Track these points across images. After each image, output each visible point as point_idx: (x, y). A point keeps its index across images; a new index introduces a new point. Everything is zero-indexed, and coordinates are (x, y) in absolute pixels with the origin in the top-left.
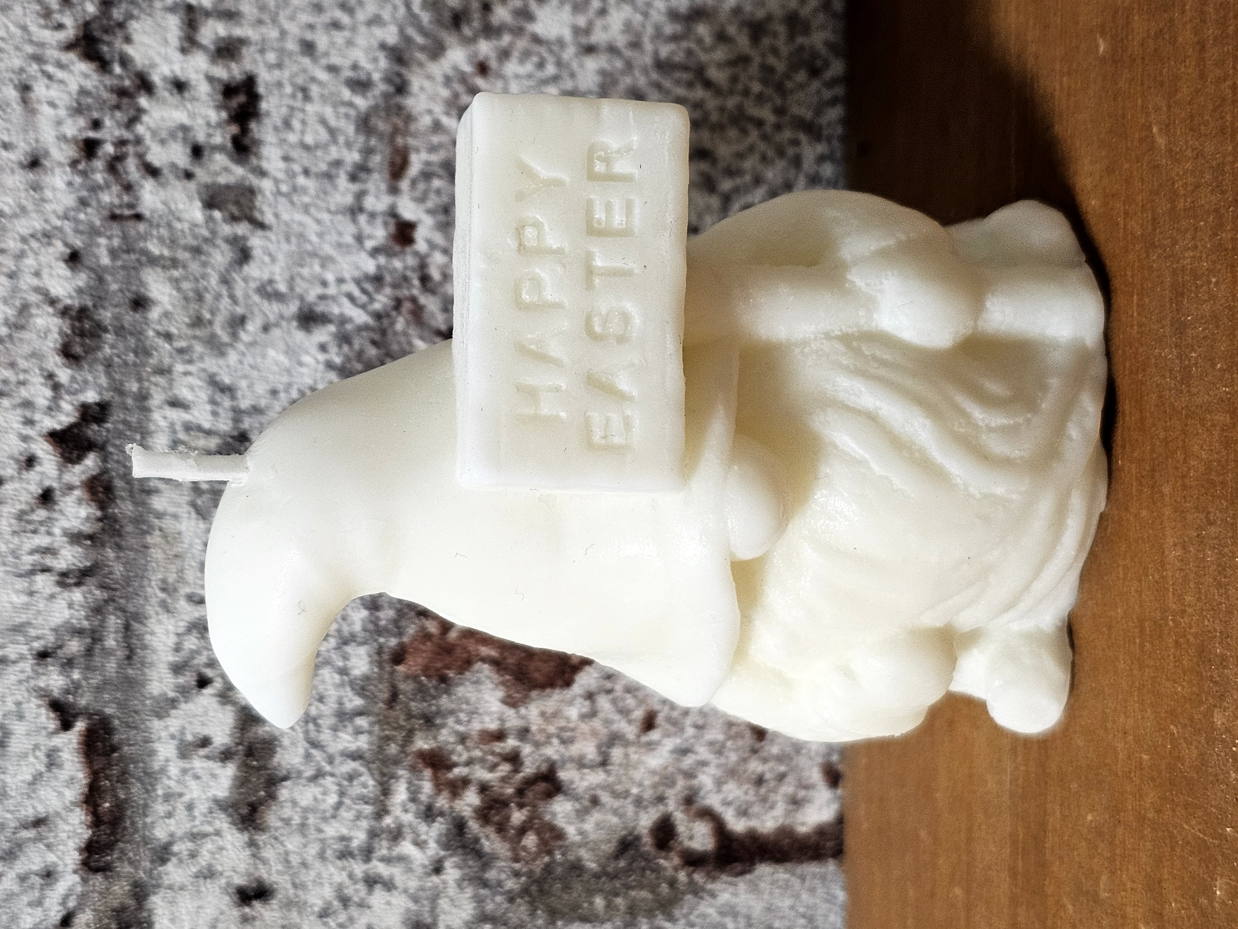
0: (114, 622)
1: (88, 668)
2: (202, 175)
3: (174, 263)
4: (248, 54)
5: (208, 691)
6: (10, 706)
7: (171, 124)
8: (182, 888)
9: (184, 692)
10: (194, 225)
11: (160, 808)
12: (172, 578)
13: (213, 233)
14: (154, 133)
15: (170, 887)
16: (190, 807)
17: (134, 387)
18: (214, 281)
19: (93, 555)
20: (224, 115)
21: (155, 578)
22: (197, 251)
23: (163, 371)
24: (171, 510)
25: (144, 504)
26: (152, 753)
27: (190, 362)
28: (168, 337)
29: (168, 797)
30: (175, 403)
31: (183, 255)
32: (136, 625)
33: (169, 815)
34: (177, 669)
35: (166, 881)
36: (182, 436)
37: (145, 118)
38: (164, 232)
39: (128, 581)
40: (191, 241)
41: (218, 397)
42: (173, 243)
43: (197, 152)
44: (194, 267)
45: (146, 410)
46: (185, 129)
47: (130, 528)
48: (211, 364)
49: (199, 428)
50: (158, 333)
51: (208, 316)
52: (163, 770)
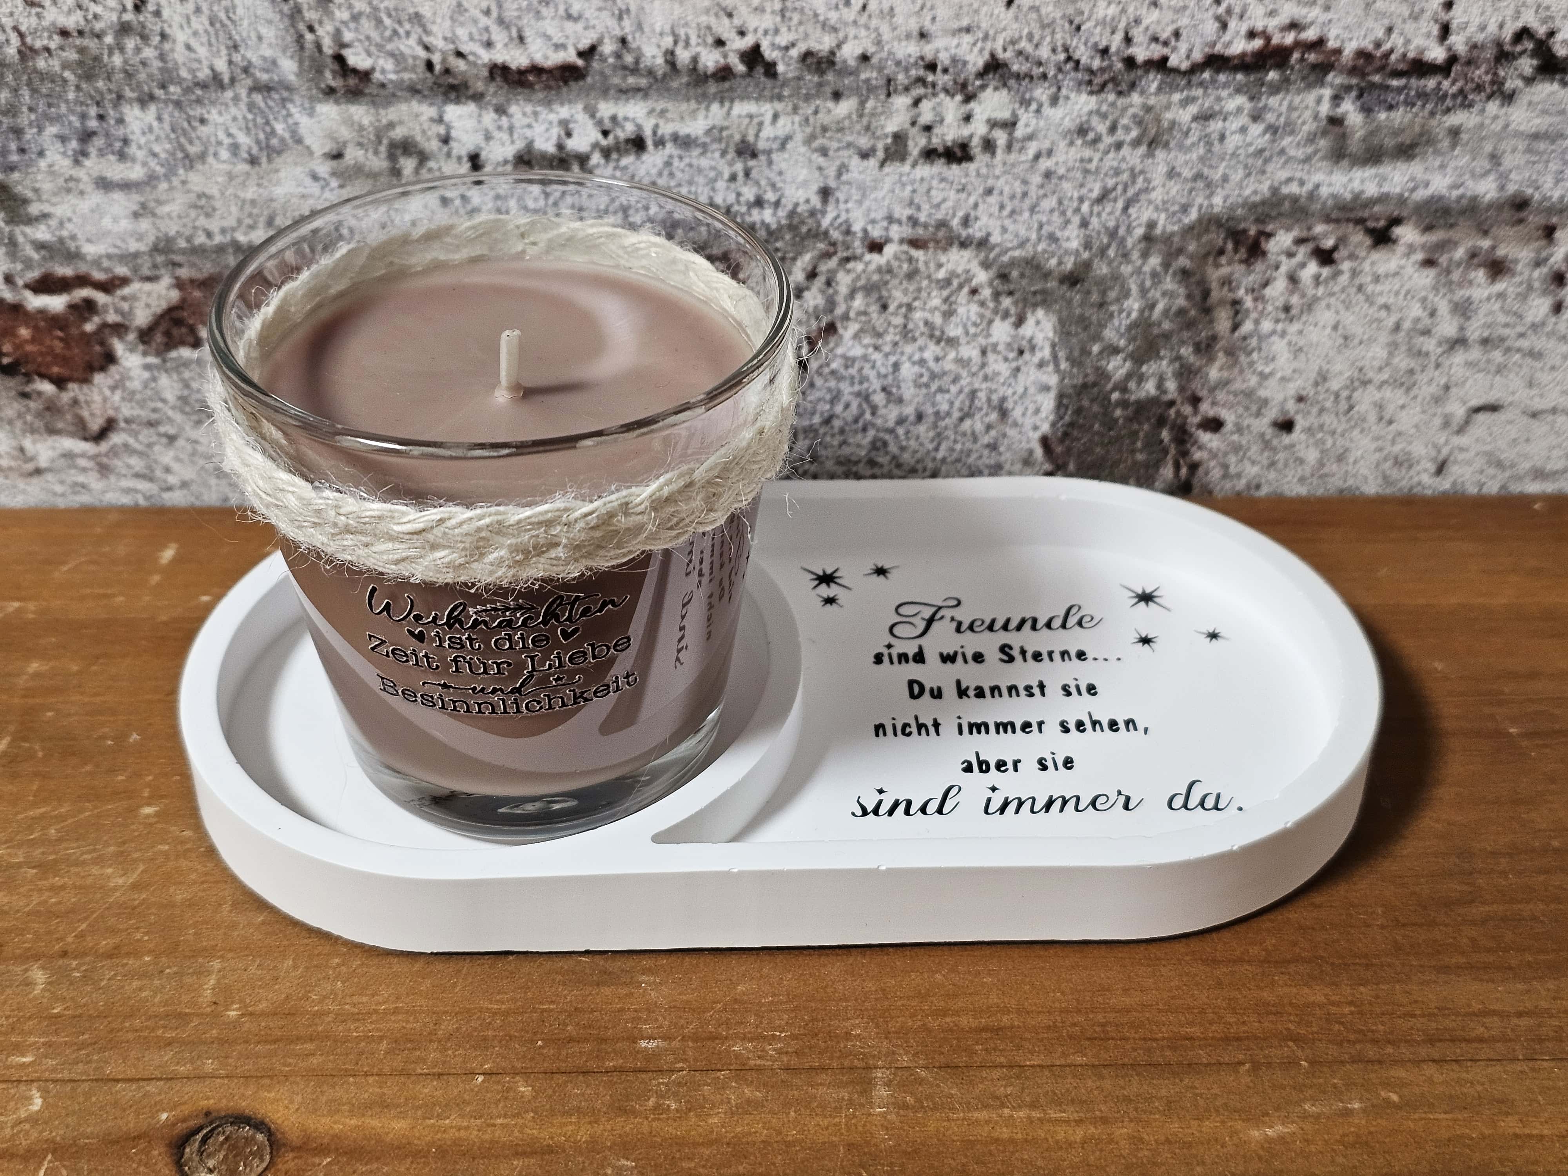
0: (643, 82)
1: (615, 67)
2: (914, 131)
3: (861, 116)
4: (987, 157)
5: (600, 136)
6: (592, 22)
7: (944, 113)
8: (479, 122)
9: (600, 122)
10: (883, 127)
11: (529, 109)
12: (669, 115)
13: (878, 138)
14: (939, 104)
15: (480, 115)
16: (529, 126)
17: (786, 93)
18: (849, 138)
19: (684, 70)
20: (949, 144)
21: (670, 105)
22: (868, 128)
23: (795, 109)
24: (710, 115)
25: (714, 99)
26: (562, 104)
27: (801, 125)
28: (816, 112)
29: (536, 114)
30: (776, 117)
31: (865, 121)
32: (640, 94)
33: (524, 114)
34: (614, 119)
35: (484, 112)
36: (756, 121)
37: (948, 99)
38: (880, 110)
39: (668, 90)
40: (874, 124)
41: (779, 142)
42: (873, 115)
43: (928, 128)
44: (858, 127)
45: (771, 99)
46: (942, 121)
47: (700, 91)
48: (799, 137)
49: (759, 130)
50: (817, 107)
51: (828, 135)
52: (551, 111)
